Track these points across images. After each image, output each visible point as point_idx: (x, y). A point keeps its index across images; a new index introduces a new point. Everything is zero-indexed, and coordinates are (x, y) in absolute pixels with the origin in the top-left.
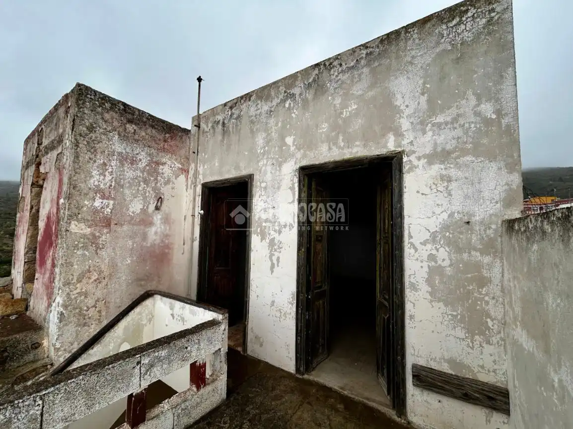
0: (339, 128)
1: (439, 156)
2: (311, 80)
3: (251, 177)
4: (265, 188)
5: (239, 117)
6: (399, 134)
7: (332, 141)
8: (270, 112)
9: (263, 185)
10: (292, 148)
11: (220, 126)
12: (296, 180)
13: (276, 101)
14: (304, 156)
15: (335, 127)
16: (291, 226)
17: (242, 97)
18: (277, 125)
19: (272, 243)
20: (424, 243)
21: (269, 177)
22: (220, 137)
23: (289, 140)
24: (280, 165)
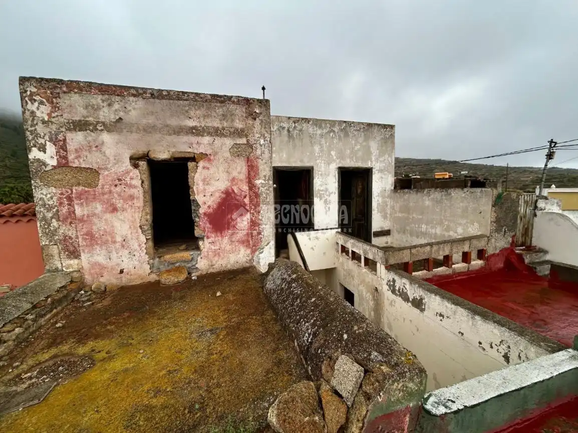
0: (353, 153)
1: (381, 171)
2: (342, 128)
3: (312, 168)
4: (321, 175)
5: (301, 130)
6: (371, 162)
7: (351, 158)
8: (322, 136)
9: (320, 173)
10: (335, 157)
11: (286, 132)
12: (337, 172)
13: (325, 131)
14: (340, 162)
15: (352, 152)
16: (335, 193)
17: (303, 119)
18: (326, 143)
19: (326, 202)
20: (376, 197)
21: (323, 169)
22: (286, 139)
23: (333, 153)
24: (329, 164)
